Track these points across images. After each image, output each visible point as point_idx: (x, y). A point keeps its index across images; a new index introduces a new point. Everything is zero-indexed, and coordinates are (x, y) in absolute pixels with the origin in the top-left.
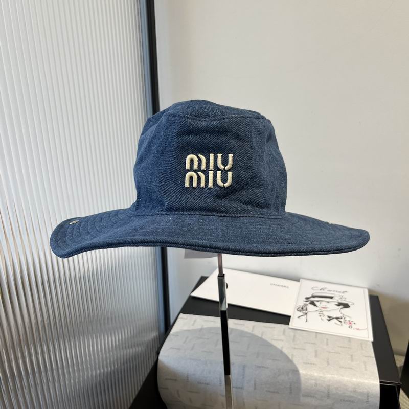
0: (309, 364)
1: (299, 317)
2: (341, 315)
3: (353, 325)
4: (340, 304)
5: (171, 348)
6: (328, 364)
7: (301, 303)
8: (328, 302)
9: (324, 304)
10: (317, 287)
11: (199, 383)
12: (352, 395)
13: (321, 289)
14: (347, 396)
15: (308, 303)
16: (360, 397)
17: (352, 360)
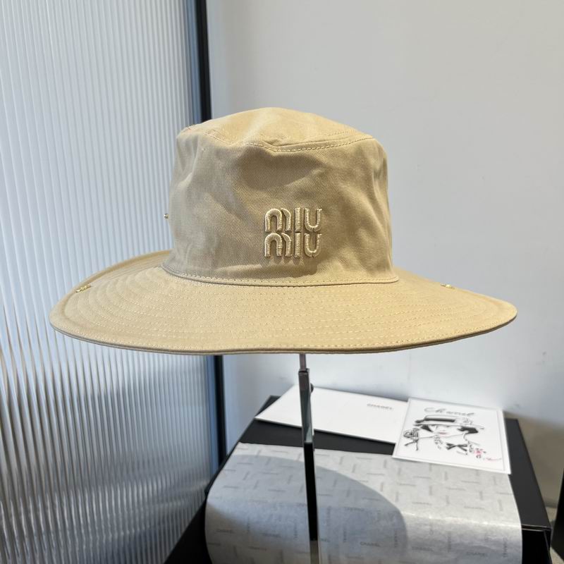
0: (421, 503)
1: (406, 445)
2: (466, 443)
3: (483, 454)
4: (463, 429)
5: (225, 487)
6: (448, 503)
7: (410, 427)
8: (448, 426)
9: (441, 429)
10: (432, 408)
11: (266, 535)
12: (482, 544)
13: (437, 411)
14: (476, 547)
15: (419, 427)
16: (494, 548)
17: (482, 498)
